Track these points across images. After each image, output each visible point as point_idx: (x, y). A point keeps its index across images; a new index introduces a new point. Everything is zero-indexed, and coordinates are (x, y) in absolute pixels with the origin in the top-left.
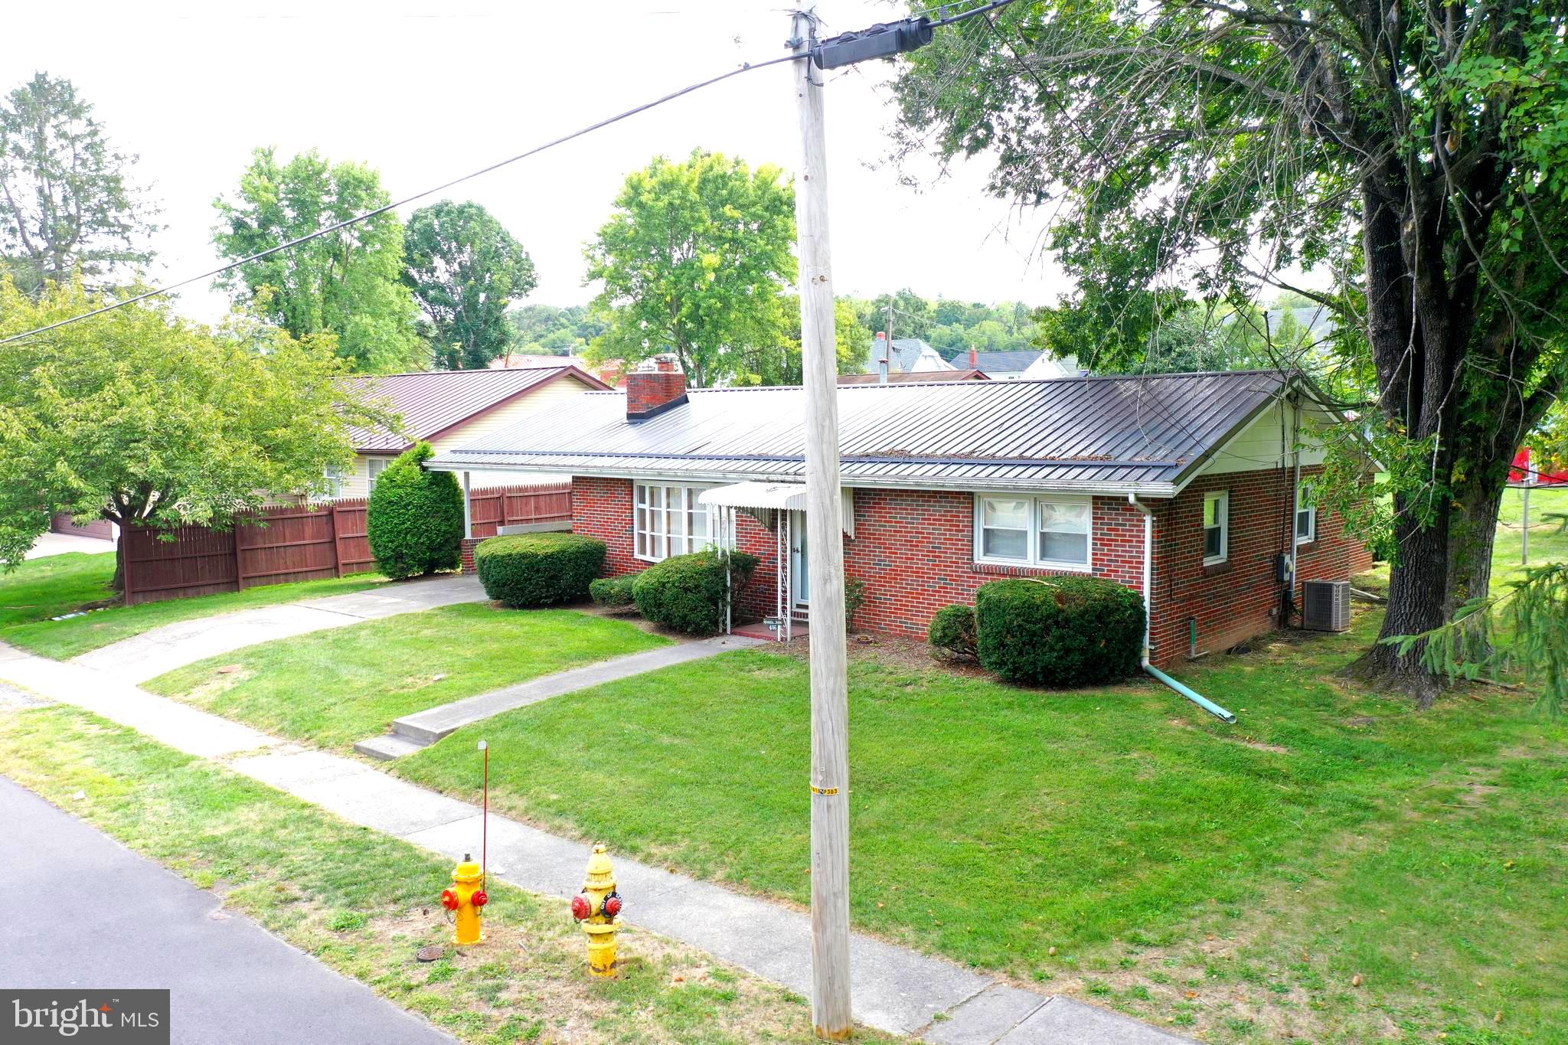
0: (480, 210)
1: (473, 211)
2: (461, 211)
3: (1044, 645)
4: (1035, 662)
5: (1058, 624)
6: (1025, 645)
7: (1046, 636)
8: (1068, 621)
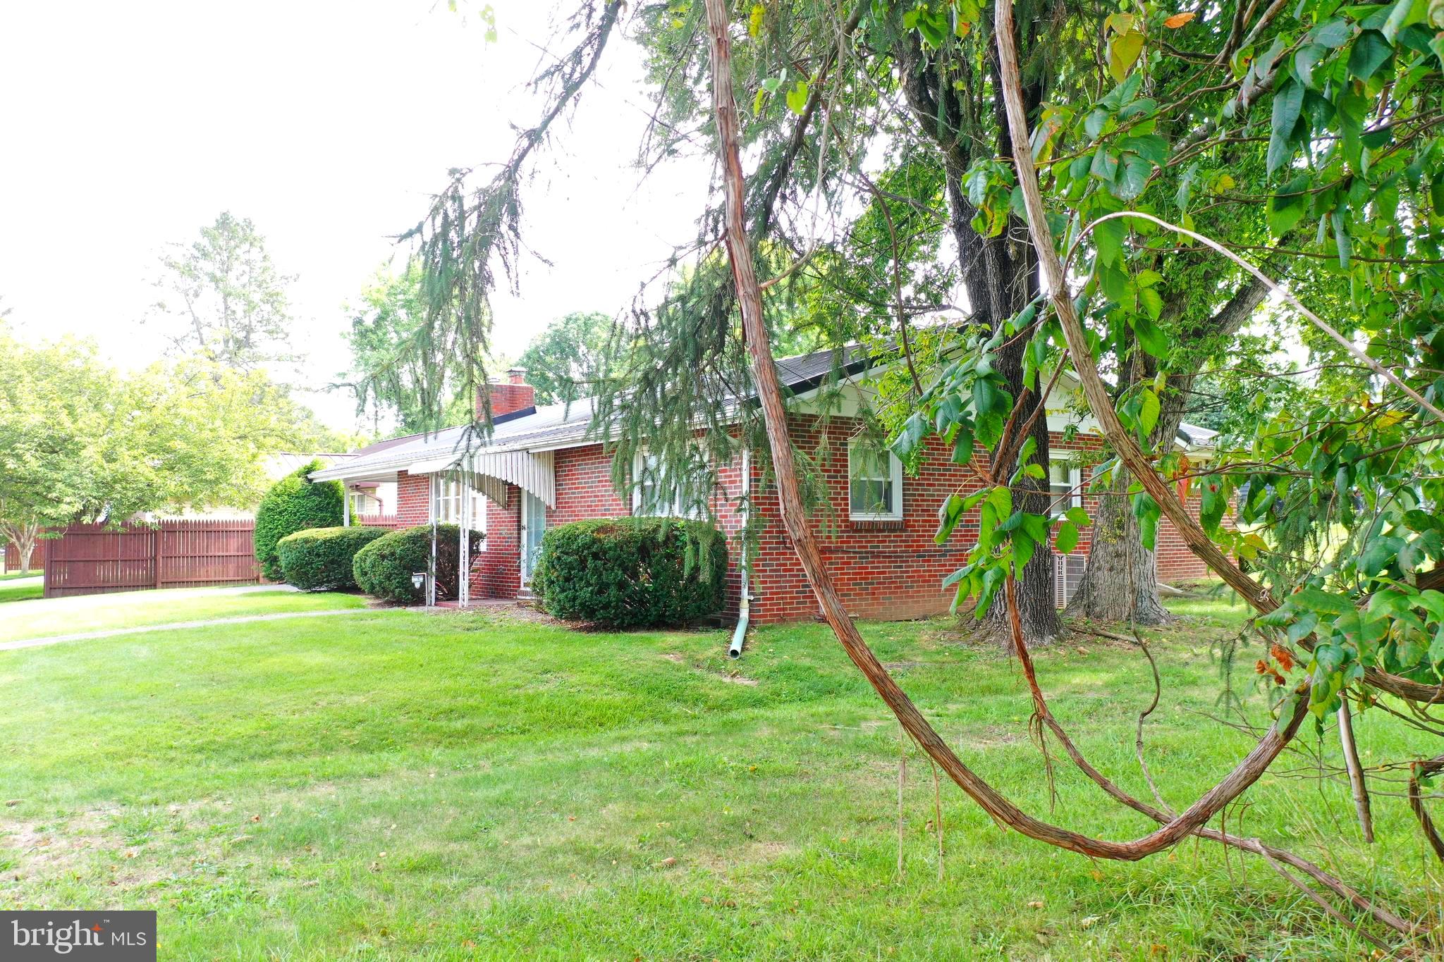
1: (599, 318)
2: (588, 319)
3: (581, 579)
4: (574, 599)
5: (595, 556)
6: (567, 579)
7: (583, 569)
8: (605, 553)
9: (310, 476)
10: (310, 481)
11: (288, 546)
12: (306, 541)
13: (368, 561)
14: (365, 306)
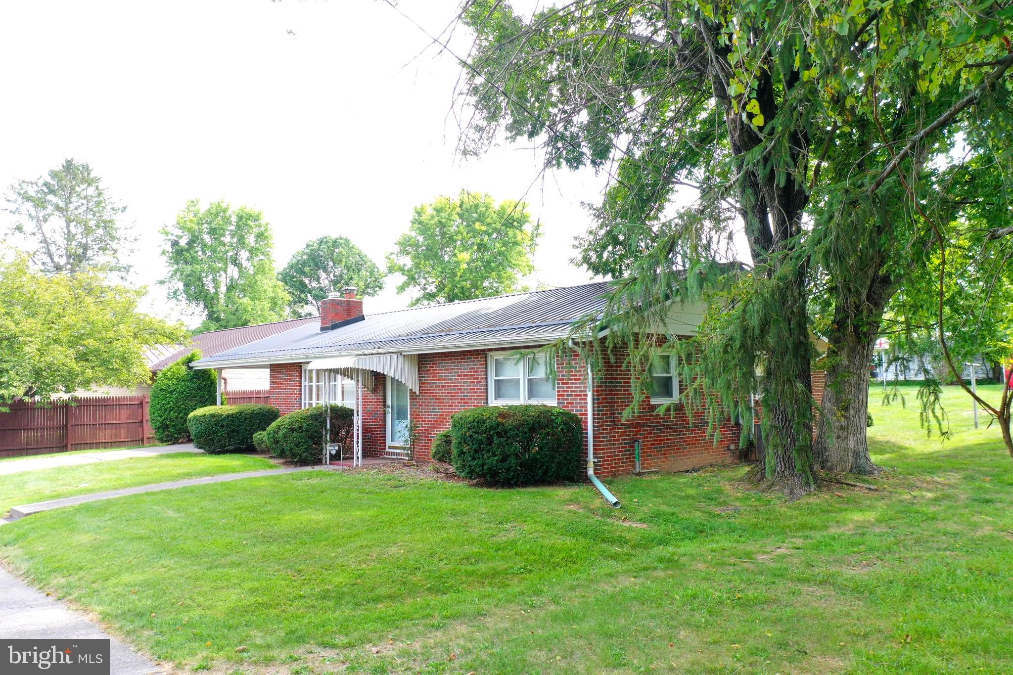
0: (347, 241)
1: (342, 241)
2: (335, 242)
3: (489, 451)
4: (483, 465)
5: (499, 435)
6: (476, 451)
7: (490, 444)
8: (506, 432)
9: (191, 365)
10: (191, 368)
11: (199, 420)
12: (213, 416)
13: (281, 433)
14: (179, 232)
